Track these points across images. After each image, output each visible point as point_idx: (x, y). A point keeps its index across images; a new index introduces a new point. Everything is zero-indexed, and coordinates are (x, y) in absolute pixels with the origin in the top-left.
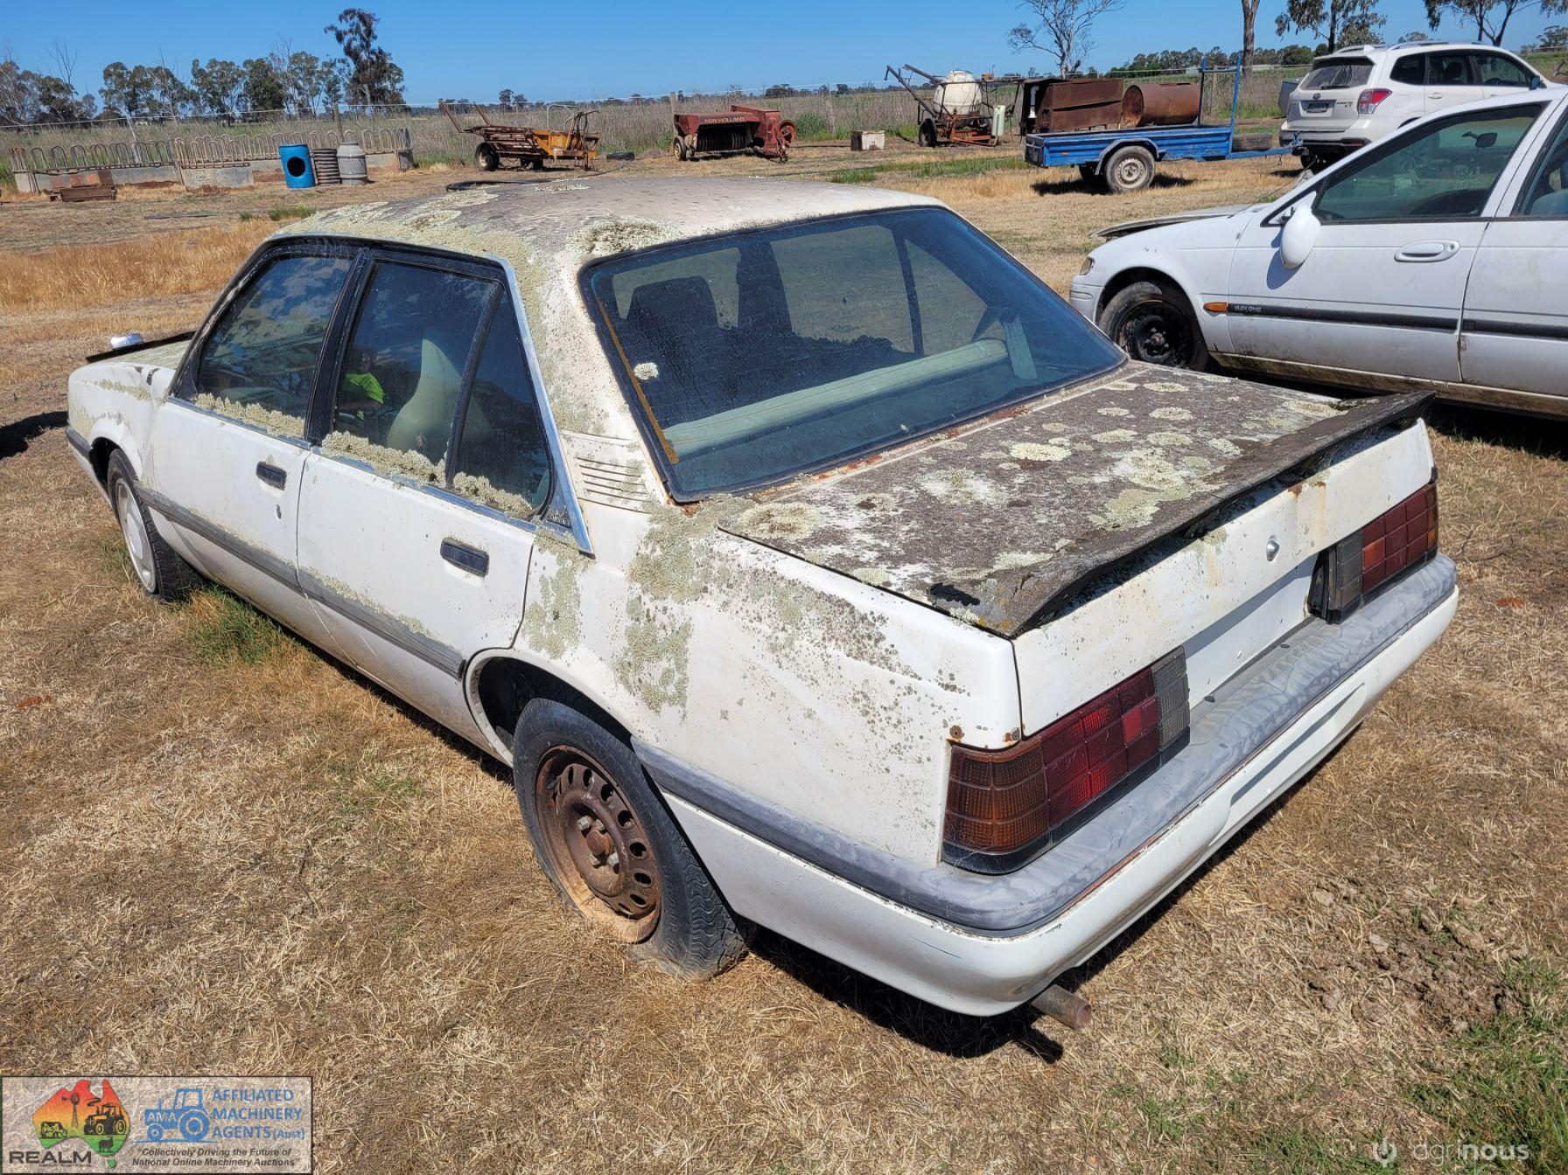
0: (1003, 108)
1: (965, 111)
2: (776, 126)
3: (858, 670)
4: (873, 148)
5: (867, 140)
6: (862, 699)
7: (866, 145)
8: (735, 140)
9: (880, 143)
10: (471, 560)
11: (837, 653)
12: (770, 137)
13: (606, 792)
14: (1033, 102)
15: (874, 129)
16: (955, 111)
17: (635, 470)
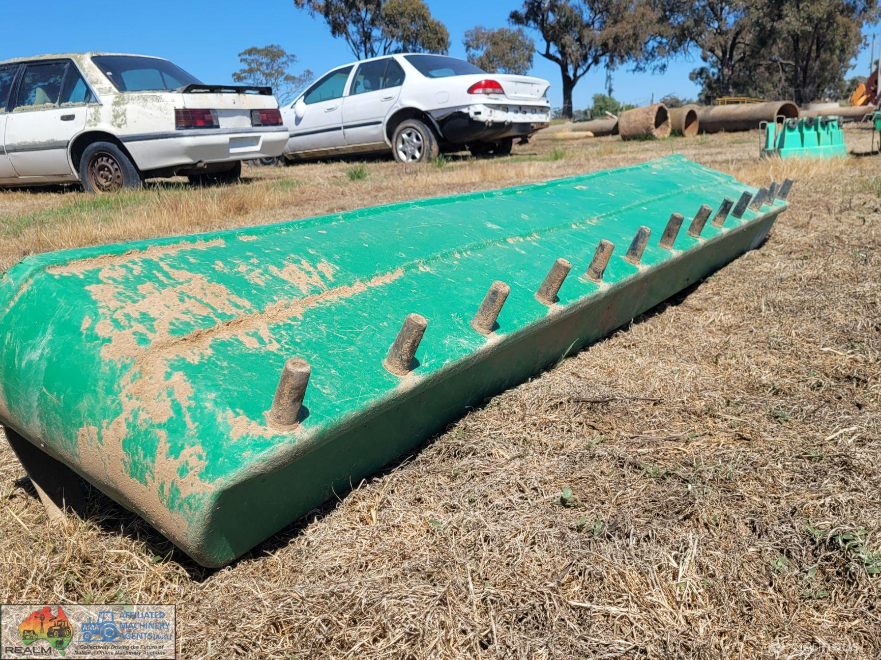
3: (158, 104)
6: (160, 109)
10: (70, 118)
11: (155, 103)
13: (112, 164)
17: (110, 88)
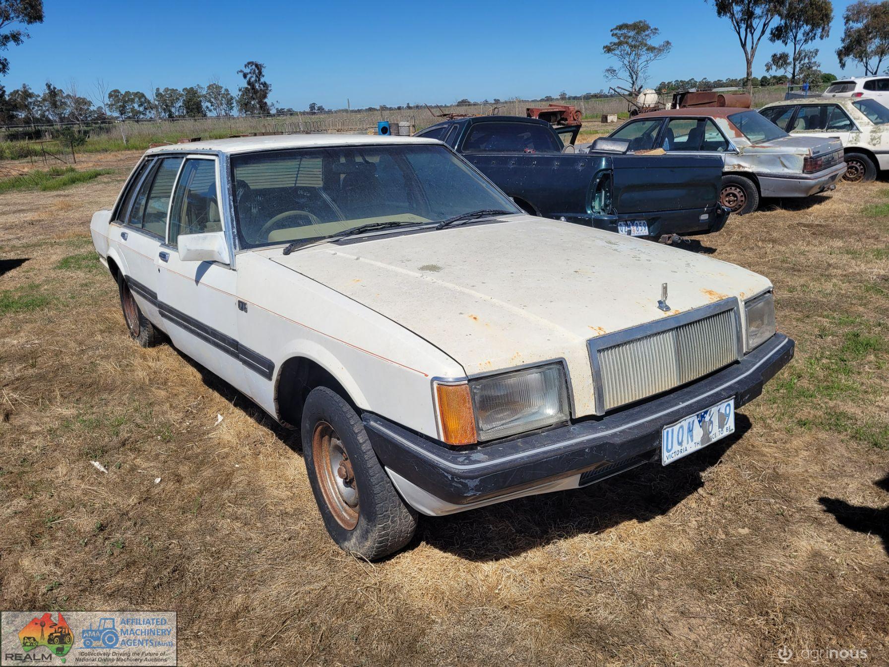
0: (670, 104)
1: (652, 106)
2: (573, 112)
4: (612, 122)
5: (610, 118)
7: (609, 121)
8: (553, 119)
9: (615, 120)
12: (570, 117)
14: (678, 102)
15: (612, 114)
16: (649, 106)
